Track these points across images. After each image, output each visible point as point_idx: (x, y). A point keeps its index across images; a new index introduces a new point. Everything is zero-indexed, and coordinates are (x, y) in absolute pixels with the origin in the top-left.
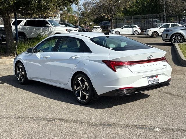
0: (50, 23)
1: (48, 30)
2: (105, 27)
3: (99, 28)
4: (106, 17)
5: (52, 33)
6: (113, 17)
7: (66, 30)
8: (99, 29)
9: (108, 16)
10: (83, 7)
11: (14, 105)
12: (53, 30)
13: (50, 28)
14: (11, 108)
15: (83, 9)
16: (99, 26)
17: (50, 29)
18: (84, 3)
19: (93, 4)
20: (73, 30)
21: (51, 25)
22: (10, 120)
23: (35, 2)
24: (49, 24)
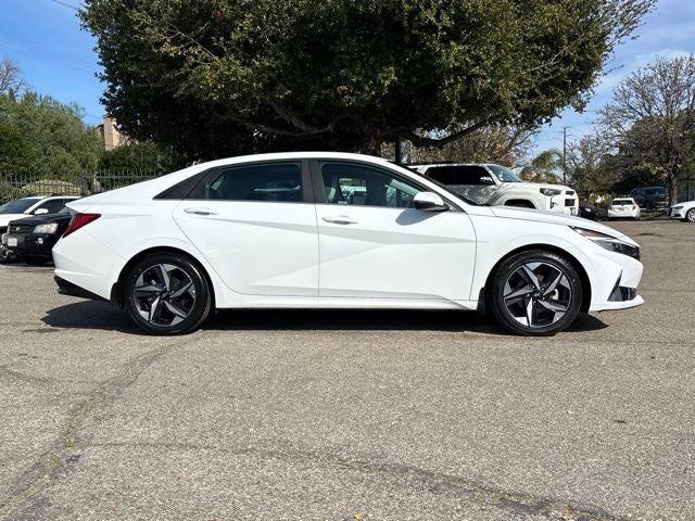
0: (492, 174)
1: (488, 194)
2: (647, 201)
3: (630, 202)
4: (654, 173)
5: (498, 201)
6: (674, 171)
7: (542, 191)
8: (630, 206)
9: (661, 168)
10: (580, 153)
11: (356, 398)
12: (501, 190)
13: (493, 187)
14: (337, 411)
15: (579, 157)
16: (632, 199)
17: (493, 190)
18: (582, 143)
19: (612, 139)
20: (564, 192)
21: (494, 177)
22: (314, 471)
23: (457, 81)
24: (489, 176)
